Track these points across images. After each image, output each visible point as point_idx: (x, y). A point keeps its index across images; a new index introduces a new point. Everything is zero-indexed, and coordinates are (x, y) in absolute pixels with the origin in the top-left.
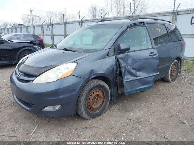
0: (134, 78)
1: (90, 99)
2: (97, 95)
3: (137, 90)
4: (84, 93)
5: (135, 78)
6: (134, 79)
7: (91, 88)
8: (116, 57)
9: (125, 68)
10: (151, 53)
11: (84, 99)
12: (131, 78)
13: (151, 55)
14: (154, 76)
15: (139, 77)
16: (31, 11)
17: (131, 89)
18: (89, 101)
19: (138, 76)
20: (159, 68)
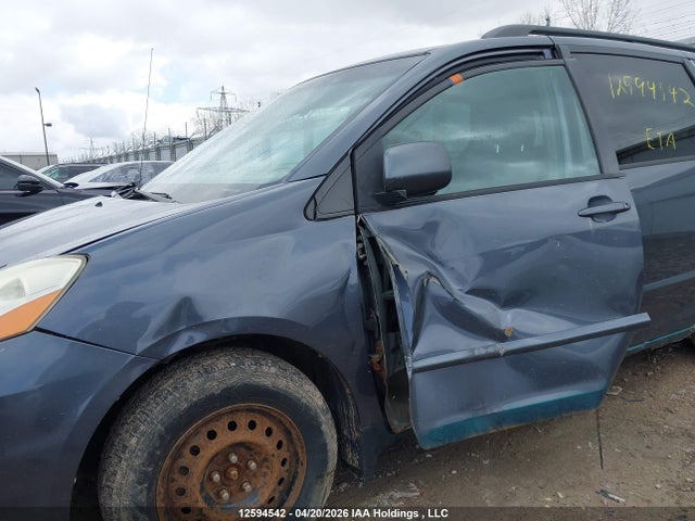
0: (482, 347)
1: (185, 471)
2: (245, 447)
3: (501, 418)
4: (134, 440)
5: (491, 343)
6: (483, 352)
7: (185, 405)
8: (362, 224)
9: (423, 290)
10: (593, 201)
11: (132, 477)
12: (464, 346)
13: (591, 216)
14: (617, 337)
15: (514, 338)
16: (223, 94)
17: (462, 410)
18: (181, 481)
19: (508, 334)
20: (648, 287)
